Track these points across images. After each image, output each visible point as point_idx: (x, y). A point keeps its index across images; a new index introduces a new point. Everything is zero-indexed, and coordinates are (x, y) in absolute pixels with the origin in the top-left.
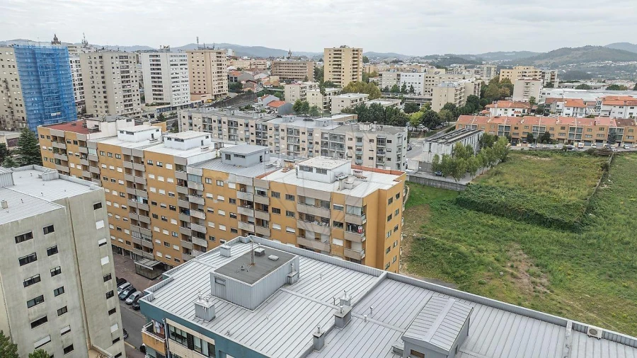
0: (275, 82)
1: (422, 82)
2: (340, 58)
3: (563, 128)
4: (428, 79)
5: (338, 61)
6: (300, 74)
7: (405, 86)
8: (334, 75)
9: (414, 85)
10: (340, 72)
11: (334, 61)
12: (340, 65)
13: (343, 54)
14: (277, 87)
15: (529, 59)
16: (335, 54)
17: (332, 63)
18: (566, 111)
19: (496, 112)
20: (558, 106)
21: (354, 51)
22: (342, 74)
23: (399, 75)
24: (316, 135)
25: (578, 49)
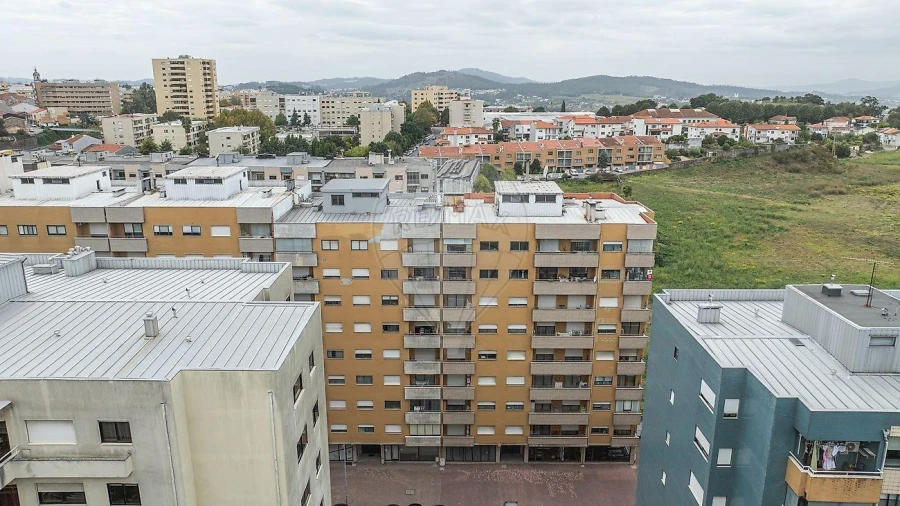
0: (59, 117)
1: (318, 108)
2: (184, 74)
3: (550, 153)
4: (325, 105)
5: (179, 80)
6: (96, 104)
7: (295, 116)
8: (175, 102)
9: (308, 114)
10: (186, 97)
11: (173, 80)
12: (185, 86)
13: (188, 69)
14: (66, 125)
15: (378, 86)
16: (172, 68)
17: (168, 83)
18: (538, 134)
19: (455, 142)
20: (517, 130)
21: (204, 63)
22: (190, 100)
23: (282, 100)
24: (299, 177)
25: (433, 74)
